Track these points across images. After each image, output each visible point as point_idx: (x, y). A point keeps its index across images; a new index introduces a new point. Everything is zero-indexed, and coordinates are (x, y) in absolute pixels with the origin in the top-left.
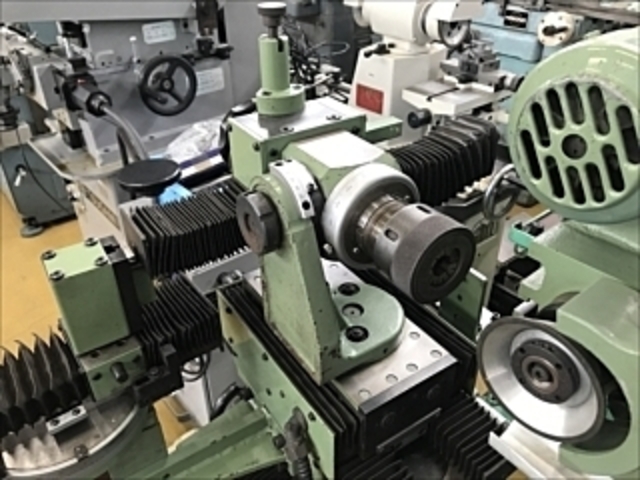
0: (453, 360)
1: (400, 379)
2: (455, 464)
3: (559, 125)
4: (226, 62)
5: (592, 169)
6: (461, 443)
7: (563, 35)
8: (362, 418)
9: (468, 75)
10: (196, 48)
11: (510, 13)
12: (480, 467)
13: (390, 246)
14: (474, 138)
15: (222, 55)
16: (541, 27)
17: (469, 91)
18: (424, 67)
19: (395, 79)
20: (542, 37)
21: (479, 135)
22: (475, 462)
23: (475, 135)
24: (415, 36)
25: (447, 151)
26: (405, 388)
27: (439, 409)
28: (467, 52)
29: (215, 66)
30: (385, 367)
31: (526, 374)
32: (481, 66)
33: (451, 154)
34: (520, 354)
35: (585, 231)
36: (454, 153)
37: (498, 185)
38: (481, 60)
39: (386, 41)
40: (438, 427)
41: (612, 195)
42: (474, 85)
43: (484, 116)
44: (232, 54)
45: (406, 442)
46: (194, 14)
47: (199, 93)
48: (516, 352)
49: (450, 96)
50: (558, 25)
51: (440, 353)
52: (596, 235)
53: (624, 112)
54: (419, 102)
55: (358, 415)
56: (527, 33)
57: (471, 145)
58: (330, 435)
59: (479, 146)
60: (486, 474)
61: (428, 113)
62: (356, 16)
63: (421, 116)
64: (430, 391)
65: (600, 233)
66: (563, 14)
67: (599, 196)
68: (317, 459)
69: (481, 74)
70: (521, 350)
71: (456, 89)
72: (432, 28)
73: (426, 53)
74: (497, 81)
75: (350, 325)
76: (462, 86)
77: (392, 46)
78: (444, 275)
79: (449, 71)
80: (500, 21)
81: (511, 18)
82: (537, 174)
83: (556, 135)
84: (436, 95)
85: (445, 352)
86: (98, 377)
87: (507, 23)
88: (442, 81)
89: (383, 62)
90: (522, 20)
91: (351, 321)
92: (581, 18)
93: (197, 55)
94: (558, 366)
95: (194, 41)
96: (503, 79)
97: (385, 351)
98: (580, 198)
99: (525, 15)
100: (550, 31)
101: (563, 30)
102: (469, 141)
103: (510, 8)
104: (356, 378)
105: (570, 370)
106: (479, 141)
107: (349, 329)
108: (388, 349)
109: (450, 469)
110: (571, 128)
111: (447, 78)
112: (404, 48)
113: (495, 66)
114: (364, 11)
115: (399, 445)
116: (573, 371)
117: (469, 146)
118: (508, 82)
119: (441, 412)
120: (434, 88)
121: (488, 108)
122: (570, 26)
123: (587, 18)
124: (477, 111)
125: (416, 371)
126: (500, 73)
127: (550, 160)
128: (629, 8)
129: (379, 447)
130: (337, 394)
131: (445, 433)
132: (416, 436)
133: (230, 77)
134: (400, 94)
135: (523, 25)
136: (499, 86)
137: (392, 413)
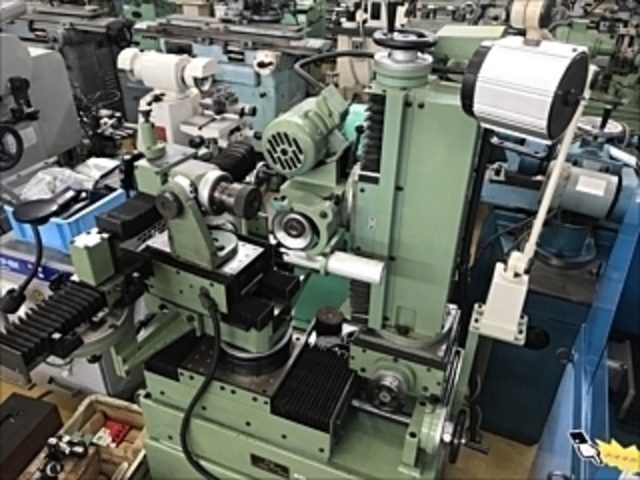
3: (278, 145)
4: (35, 123)
5: (292, 159)
7: (271, 67)
9: (220, 109)
10: (10, 115)
11: (231, 52)
13: (231, 201)
14: (244, 152)
15: (33, 117)
16: (255, 62)
17: (224, 119)
18: (188, 107)
19: (172, 118)
20: (257, 69)
23: (244, 150)
24: (179, 87)
27: (263, 274)
28: (216, 95)
29: (27, 127)
31: (289, 231)
32: (227, 103)
37: (257, 176)
38: (227, 99)
39: (157, 92)
41: (299, 165)
42: (226, 115)
43: (237, 134)
44: (40, 115)
46: (9, 91)
47: (26, 145)
48: (285, 225)
49: (213, 125)
50: (267, 60)
53: (295, 140)
54: (194, 132)
56: (246, 65)
61: (202, 138)
62: (129, 75)
63: (198, 140)
66: (266, 52)
67: (295, 166)
69: (228, 107)
70: (286, 223)
71: (214, 120)
72: (190, 81)
73: (187, 97)
74: (239, 111)
76: (218, 117)
77: (163, 95)
79: (206, 107)
80: (225, 58)
81: (232, 55)
82: (275, 162)
83: (278, 149)
84: (205, 125)
86: (109, 293)
87: (230, 59)
88: (203, 115)
89: (161, 107)
90: (240, 57)
92: (279, 53)
93: (13, 121)
95: (8, 110)
96: (243, 109)
98: (290, 168)
99: (242, 54)
100: (262, 65)
101: (270, 64)
103: (230, 48)
107: (216, 247)
108: (234, 252)
110: (282, 147)
111: (207, 112)
112: (171, 96)
113: (236, 101)
114: (136, 72)
118: (247, 111)
119: (264, 277)
120: (201, 121)
121: (238, 129)
122: (274, 60)
123: (284, 53)
124: (232, 132)
126: (239, 106)
127: (279, 158)
128: (309, 45)
129: (241, 293)
133: (39, 132)
134: (178, 128)
135: (242, 60)
136: (242, 114)
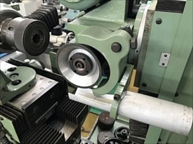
0: (57, 82)
1: (37, 94)
2: (67, 119)
6: (67, 111)
8: (24, 112)
12: (74, 116)
14: (49, 11)
21: (51, 10)
22: (72, 114)
23: (49, 10)
25: (41, 16)
26: (40, 96)
27: (57, 102)
30: (31, 92)
31: (75, 67)
32: (54, 3)
33: (42, 16)
34: (71, 61)
35: (85, 19)
36: (43, 16)
40: (58, 108)
45: (47, 117)
48: (70, 60)
51: (51, 82)
52: (89, 19)
55: (22, 111)
57: (49, 13)
58: (10, 122)
59: (51, 14)
60: (77, 117)
64: (51, 96)
65: (89, 18)
68: (11, 136)
70: (71, 59)
75: (13, 80)
78: (39, 43)
85: (53, 81)
91: (13, 79)
94: (84, 59)
97: (30, 86)
102: (48, 12)
104: (19, 99)
105: (88, 59)
106: (51, 12)
107: (13, 82)
109: (66, 121)
113: (59, 3)
115: (45, 119)
116: (89, 59)
117: (48, 14)
118: (63, 8)
119: (58, 103)
125: (44, 89)
129: (36, 122)
130: (12, 107)
131: (61, 109)
132: (51, 114)
136: (61, 10)
137: (37, 107)
